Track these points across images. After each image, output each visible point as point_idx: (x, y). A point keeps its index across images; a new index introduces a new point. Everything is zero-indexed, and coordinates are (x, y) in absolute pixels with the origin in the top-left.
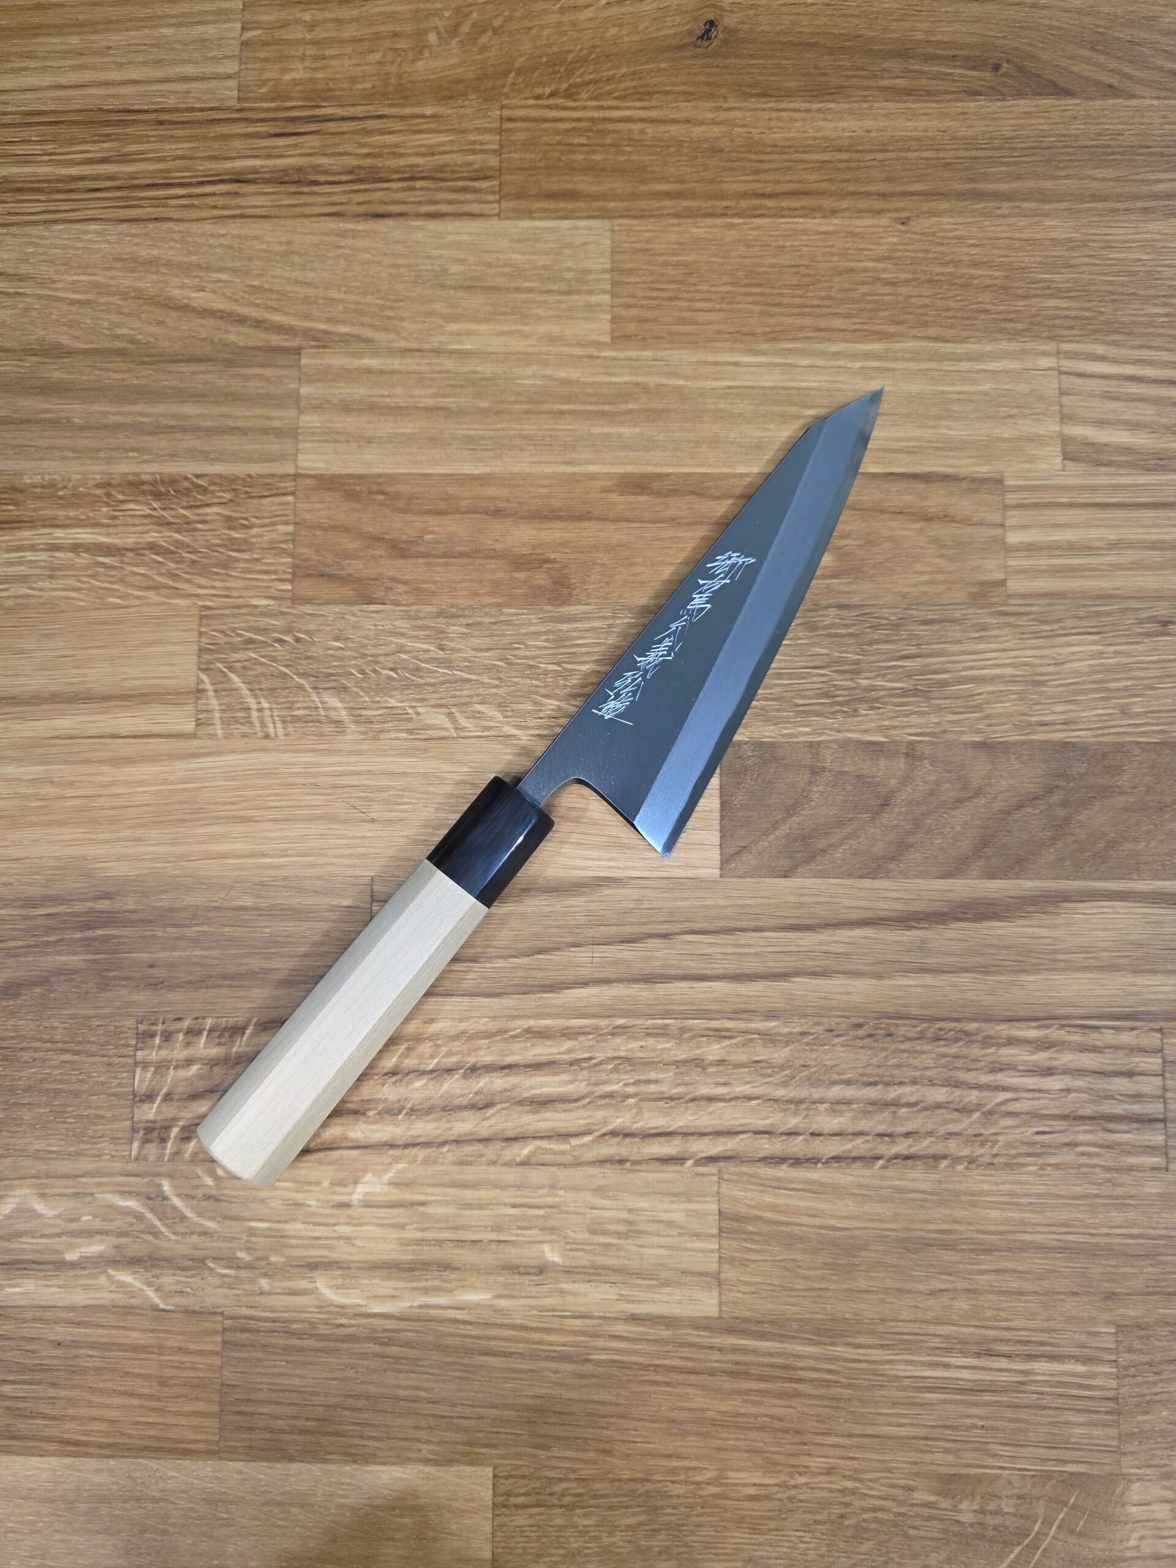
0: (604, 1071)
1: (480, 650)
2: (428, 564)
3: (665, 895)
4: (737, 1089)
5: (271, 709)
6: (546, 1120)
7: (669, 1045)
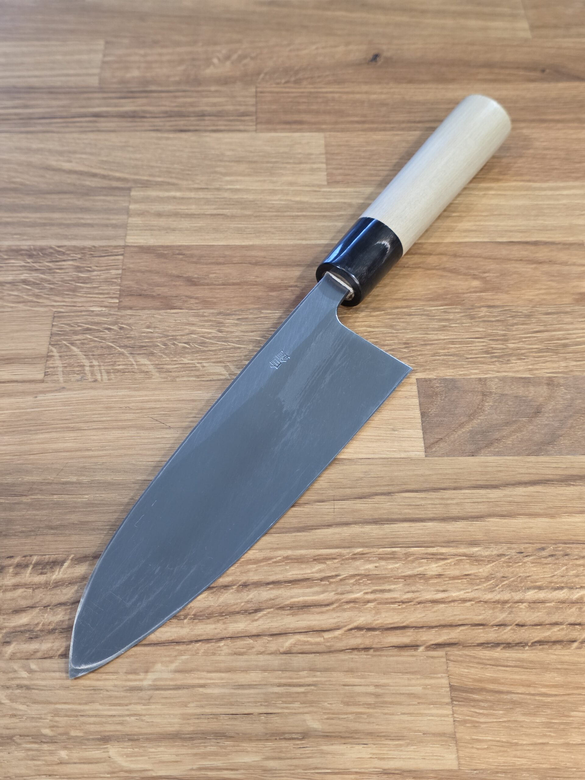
0: (348, 584)
1: (247, 332)
2: (211, 289)
3: (385, 468)
4: (454, 595)
5: (99, 366)
6: (304, 620)
7: (397, 565)
